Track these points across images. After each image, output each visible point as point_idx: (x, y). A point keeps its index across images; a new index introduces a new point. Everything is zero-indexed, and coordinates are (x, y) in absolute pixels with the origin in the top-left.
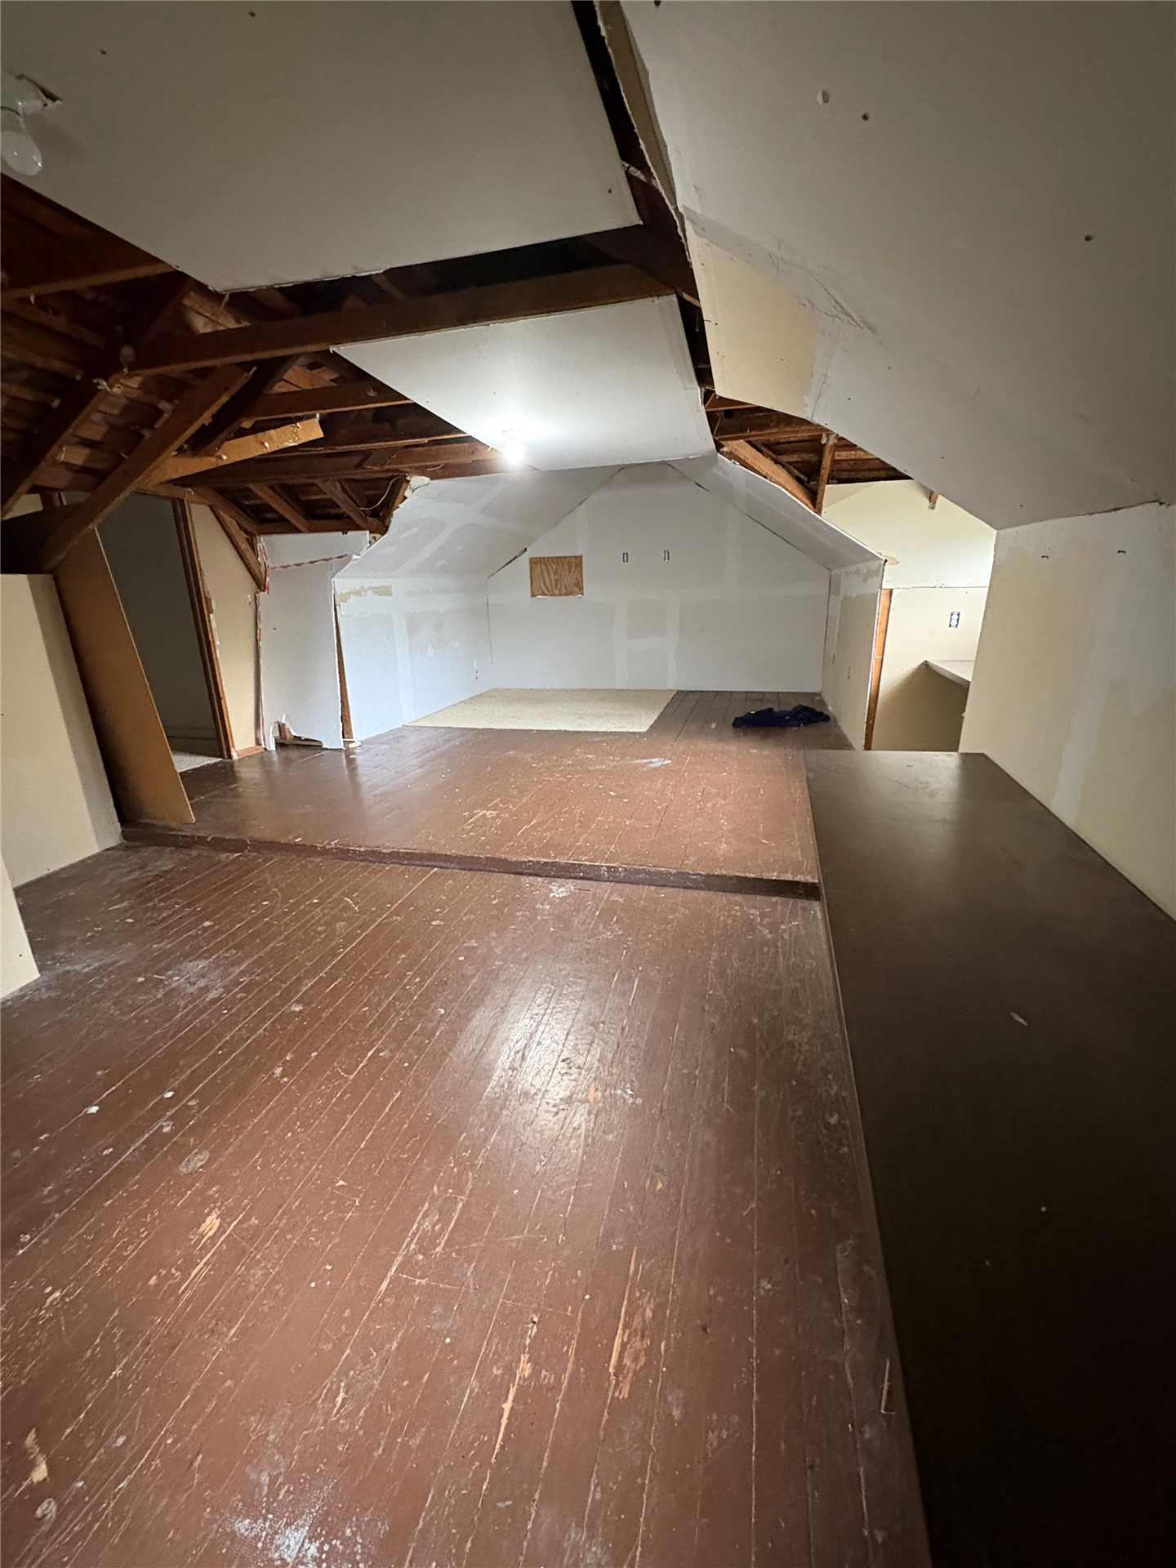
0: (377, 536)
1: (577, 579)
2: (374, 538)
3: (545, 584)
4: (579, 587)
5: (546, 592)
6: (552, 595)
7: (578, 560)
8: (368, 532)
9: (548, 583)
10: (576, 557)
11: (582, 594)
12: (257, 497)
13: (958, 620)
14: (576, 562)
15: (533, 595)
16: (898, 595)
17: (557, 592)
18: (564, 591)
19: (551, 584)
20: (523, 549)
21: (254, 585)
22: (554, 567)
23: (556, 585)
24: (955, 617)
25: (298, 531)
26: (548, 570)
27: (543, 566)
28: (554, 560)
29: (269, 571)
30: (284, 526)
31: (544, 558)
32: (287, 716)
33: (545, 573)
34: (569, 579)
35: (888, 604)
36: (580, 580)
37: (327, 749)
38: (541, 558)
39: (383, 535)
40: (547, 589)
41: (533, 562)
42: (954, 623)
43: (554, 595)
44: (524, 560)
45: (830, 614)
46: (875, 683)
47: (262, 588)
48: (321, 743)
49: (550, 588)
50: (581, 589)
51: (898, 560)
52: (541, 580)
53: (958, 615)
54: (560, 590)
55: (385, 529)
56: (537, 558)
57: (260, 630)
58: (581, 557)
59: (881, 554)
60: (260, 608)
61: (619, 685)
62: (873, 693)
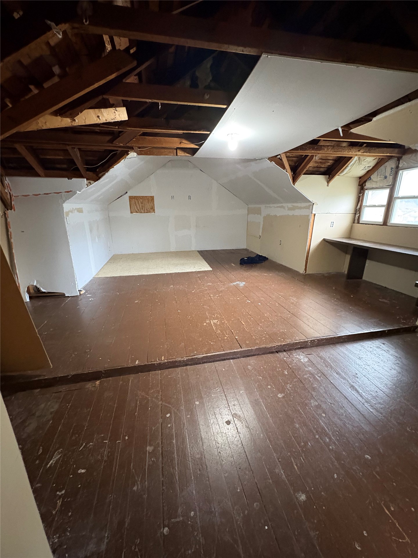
0: (92, 182)
1: (152, 206)
2: (90, 183)
3: (137, 207)
4: (153, 209)
5: (138, 211)
6: (140, 213)
7: (152, 198)
8: (86, 179)
9: (139, 208)
10: (151, 197)
11: (155, 213)
12: (19, 153)
13: (333, 224)
14: (151, 199)
15: (131, 213)
16: (317, 216)
17: (142, 211)
18: (146, 211)
19: (140, 208)
20: (126, 192)
21: (3, 207)
22: (141, 200)
23: (142, 208)
24: (332, 223)
25: (38, 175)
26: (138, 202)
27: (136, 200)
28: (141, 197)
29: (13, 198)
30: (31, 172)
31: (136, 196)
32: (37, 281)
33: (137, 203)
34: (148, 206)
35: (313, 219)
36: (153, 207)
37: (68, 297)
38: (134, 196)
39: (95, 181)
40: (138, 210)
41: (131, 198)
42: (332, 225)
43: (141, 212)
44: (126, 197)
45: (248, 221)
46: (309, 247)
47: (9, 207)
48: (64, 294)
49: (139, 210)
50: (154, 210)
51: (318, 203)
52: (135, 207)
53: (333, 222)
54: (144, 210)
55: (98, 178)
56: (132, 196)
57: (11, 233)
58: (153, 197)
59: (313, 201)
60: (9, 220)
61: (172, 249)
62: (308, 251)
